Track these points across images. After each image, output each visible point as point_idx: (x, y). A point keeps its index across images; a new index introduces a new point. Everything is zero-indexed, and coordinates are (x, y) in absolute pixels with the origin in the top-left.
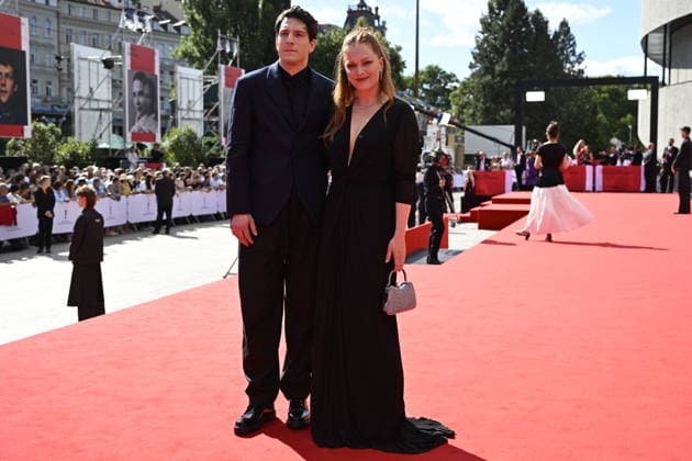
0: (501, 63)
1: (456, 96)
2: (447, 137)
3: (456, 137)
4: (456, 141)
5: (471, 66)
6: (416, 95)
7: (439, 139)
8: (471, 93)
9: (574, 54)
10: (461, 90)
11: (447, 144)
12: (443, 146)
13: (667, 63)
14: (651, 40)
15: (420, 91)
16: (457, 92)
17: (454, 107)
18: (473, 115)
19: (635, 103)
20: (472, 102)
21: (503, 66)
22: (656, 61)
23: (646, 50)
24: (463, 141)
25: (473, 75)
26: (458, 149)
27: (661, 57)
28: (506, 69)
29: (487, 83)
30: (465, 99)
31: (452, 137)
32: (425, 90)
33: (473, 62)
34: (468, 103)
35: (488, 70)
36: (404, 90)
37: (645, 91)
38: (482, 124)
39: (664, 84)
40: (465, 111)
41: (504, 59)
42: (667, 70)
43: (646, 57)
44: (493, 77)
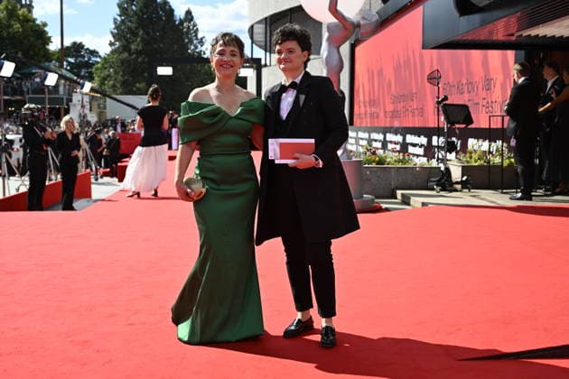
0: (135, 43)
1: (97, 69)
2: (90, 104)
3: (99, 104)
4: (99, 107)
5: (111, 44)
6: (62, 66)
7: (83, 106)
8: (111, 67)
9: (197, 39)
10: (103, 64)
11: (91, 110)
12: (87, 111)
13: (268, 48)
14: (255, 30)
15: (65, 63)
16: (99, 65)
17: (96, 78)
18: (114, 86)
19: (245, 79)
20: (112, 74)
21: (138, 45)
22: (260, 47)
23: (252, 38)
24: (105, 108)
25: (113, 52)
26: (101, 115)
27: (263, 44)
28: (140, 48)
29: (125, 59)
30: (107, 73)
31: (95, 104)
32: (69, 63)
33: (113, 41)
34: (109, 76)
35: (125, 48)
36: (51, 61)
37: (252, 70)
38: (121, 94)
39: (266, 65)
40: (106, 82)
41: (139, 39)
42: (268, 54)
43: (252, 42)
44: (130, 54)
